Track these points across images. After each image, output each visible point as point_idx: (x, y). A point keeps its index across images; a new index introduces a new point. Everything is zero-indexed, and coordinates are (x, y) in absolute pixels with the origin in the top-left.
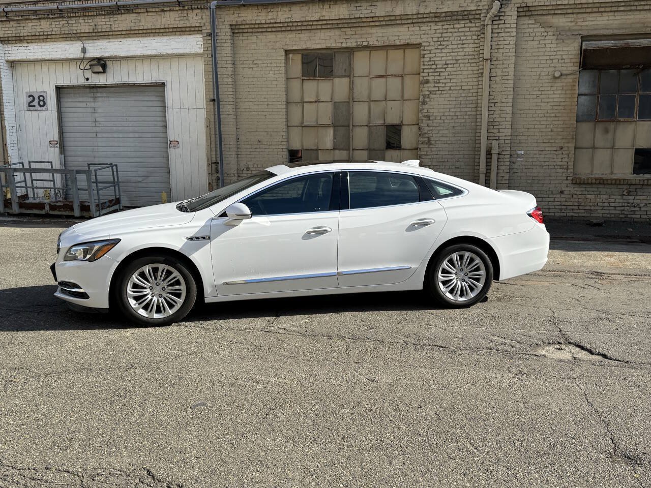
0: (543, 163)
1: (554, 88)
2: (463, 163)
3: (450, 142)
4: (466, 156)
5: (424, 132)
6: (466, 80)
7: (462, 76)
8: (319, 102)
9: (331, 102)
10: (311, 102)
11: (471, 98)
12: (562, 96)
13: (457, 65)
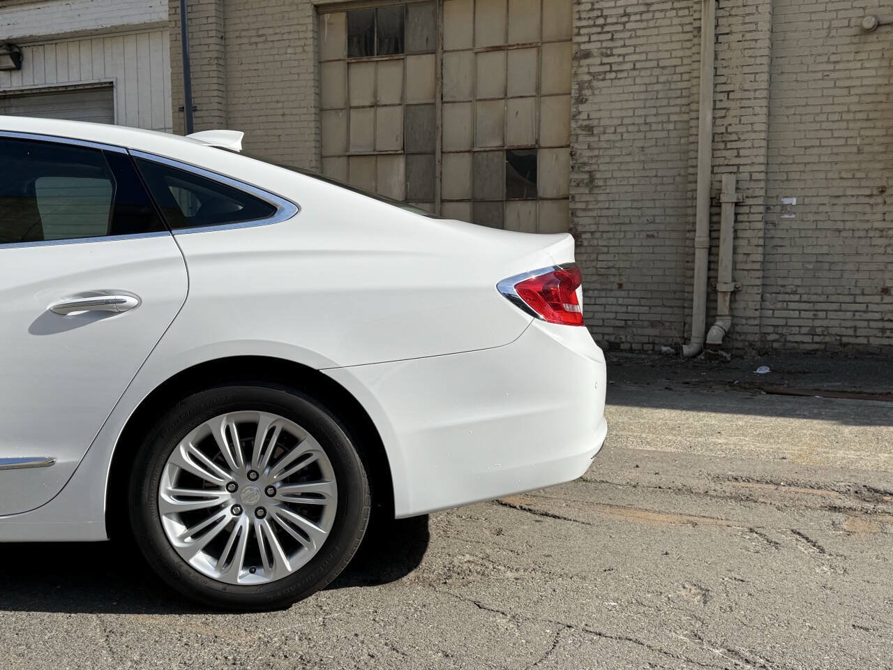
0: (840, 225)
1: (863, 56)
2: (662, 227)
3: (633, 181)
4: (669, 212)
5: (581, 161)
6: (668, 47)
7: (660, 39)
8: (379, 106)
9: (400, 105)
10: (363, 107)
11: (680, 85)
12: (881, 72)
13: (650, 15)
